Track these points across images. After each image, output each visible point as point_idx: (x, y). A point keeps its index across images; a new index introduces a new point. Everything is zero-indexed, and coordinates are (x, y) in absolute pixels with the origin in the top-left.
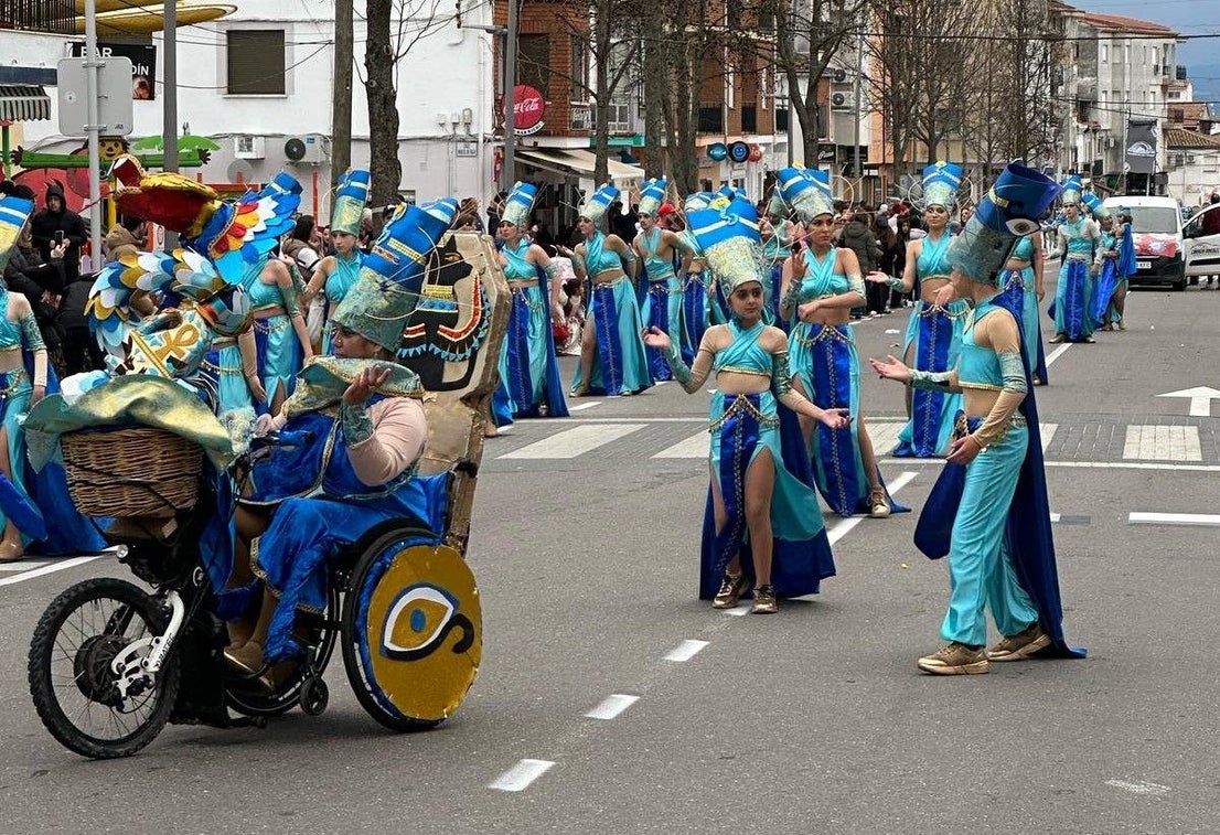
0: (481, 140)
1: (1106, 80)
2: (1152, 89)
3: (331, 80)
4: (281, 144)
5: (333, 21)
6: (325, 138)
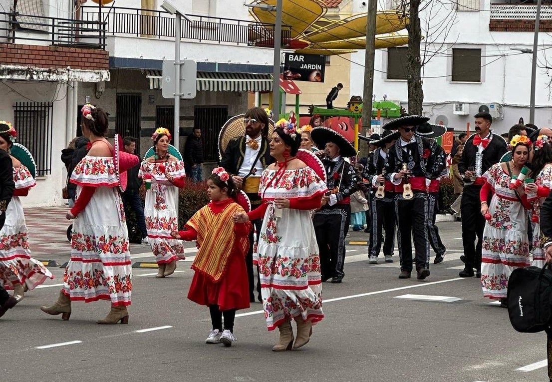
3: (505, 75)
4: (477, 107)
5: (505, 45)
6: (500, 105)
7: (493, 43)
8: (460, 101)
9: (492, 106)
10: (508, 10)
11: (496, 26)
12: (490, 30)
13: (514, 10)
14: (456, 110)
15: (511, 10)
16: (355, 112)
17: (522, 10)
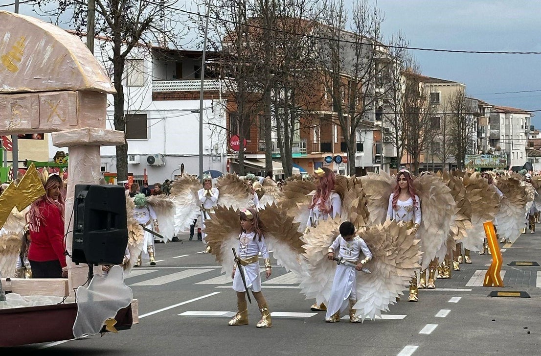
0: (222, 156)
1: (503, 131)
2: (521, 134)
3: (165, 133)
4: (146, 157)
5: (165, 110)
6: (162, 155)
7: (156, 109)
8: (133, 154)
9: (157, 156)
10: (165, 85)
11: (157, 96)
12: (153, 100)
13: (170, 84)
14: (130, 160)
15: (168, 85)
16: (60, 164)
17: (176, 84)
